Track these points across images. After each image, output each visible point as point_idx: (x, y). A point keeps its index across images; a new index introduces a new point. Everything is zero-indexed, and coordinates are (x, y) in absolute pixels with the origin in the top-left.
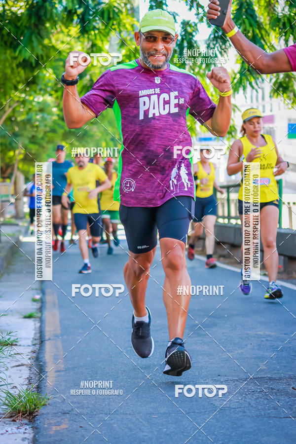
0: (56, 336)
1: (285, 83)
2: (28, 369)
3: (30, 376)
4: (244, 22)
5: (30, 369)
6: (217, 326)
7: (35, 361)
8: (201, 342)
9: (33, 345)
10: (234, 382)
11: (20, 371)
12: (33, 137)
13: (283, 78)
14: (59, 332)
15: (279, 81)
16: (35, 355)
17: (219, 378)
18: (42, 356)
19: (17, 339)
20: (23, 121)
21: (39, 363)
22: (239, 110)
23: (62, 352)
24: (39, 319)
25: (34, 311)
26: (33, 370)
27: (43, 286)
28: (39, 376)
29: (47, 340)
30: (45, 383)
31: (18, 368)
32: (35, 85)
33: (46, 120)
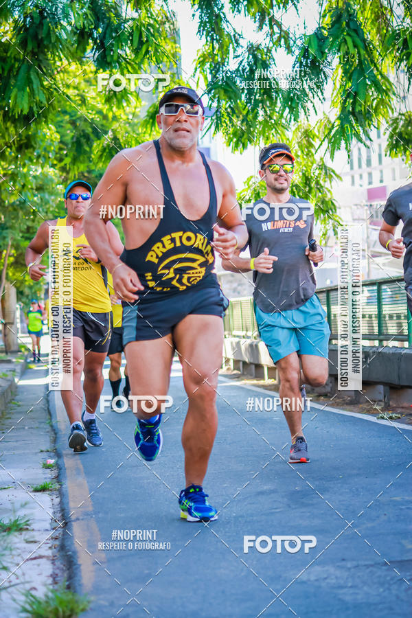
0: (88, 515)
1: (406, 134)
2: (49, 562)
3: (54, 572)
4: (345, 41)
5: (53, 563)
6: (328, 491)
7: (59, 551)
8: (308, 514)
9: (53, 529)
10: (368, 568)
11: (39, 565)
12: (28, 228)
13: (403, 126)
14: (91, 509)
15: (397, 131)
16: (57, 543)
17: (344, 563)
18: (69, 543)
19: (28, 521)
20: (12, 205)
21: (66, 552)
22: (338, 176)
23: (99, 536)
24: (58, 493)
25: (48, 481)
26: (58, 563)
27: (57, 447)
28: (68, 571)
29: (74, 521)
30: (79, 580)
31: (34, 562)
32: (31, 150)
33: (47, 203)
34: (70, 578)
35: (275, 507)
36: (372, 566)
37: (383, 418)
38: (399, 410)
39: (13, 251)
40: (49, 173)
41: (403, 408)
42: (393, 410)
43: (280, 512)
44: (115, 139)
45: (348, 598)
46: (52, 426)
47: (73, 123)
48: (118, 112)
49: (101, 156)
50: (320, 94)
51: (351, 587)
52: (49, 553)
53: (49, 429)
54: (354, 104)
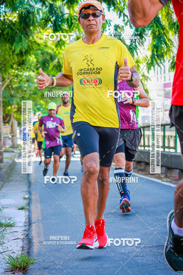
2: (21, 241)
3: (23, 246)
5: (23, 241)
6: (138, 213)
7: (26, 236)
9: (25, 226)
11: (17, 242)
14: (40, 218)
15: (174, 62)
16: (26, 232)
19: (15, 222)
20: (16, 88)
21: (29, 237)
22: (150, 79)
23: (43, 231)
24: (28, 210)
25: (25, 205)
26: (25, 242)
27: (30, 190)
28: (28, 245)
29: (33, 223)
30: (32, 250)
31: (16, 240)
32: (24, 65)
33: (30, 87)
34: (29, 248)
35: (115, 219)
36: (151, 247)
37: (164, 181)
38: (171, 178)
39: (16, 106)
40: (32, 75)
41: (172, 177)
42: (169, 178)
43: (117, 222)
44: (59, 62)
45: (139, 261)
46: (29, 181)
47: (42, 54)
48: (60, 51)
49: (52, 69)
50: (143, 46)
51: (141, 256)
52: (22, 237)
53: (27, 182)
54: (157, 51)
